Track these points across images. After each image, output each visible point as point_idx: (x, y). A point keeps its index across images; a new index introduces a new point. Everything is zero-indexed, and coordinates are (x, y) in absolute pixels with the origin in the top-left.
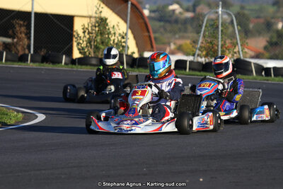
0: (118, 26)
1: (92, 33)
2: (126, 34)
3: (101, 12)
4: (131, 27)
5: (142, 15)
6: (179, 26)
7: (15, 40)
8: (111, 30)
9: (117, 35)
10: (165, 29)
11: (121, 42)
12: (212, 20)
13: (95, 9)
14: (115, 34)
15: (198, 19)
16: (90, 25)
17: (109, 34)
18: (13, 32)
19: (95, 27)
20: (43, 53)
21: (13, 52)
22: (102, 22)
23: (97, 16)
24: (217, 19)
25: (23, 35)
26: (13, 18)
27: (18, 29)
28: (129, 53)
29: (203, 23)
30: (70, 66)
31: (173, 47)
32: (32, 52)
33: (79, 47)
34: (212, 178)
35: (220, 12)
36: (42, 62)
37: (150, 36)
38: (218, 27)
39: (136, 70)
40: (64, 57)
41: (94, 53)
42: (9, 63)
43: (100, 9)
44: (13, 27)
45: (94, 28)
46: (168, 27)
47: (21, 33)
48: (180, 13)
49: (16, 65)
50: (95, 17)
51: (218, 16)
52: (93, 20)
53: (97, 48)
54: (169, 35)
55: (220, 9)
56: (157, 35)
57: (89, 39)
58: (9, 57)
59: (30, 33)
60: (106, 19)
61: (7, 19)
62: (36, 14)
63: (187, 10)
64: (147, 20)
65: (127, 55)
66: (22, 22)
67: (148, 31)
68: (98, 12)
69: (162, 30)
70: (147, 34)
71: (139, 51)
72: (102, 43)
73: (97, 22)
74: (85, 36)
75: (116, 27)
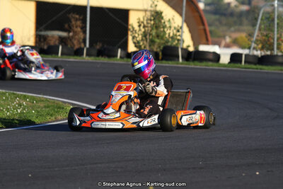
0: (173, 19)
1: (147, 27)
2: (181, 28)
3: (156, 6)
4: (186, 21)
5: (197, 8)
6: (235, 19)
7: (71, 34)
8: (167, 23)
9: (173, 28)
10: (221, 23)
11: (176, 35)
12: (268, 13)
13: (151, 3)
14: (170, 27)
15: (253, 11)
16: (145, 19)
17: (164, 27)
18: (69, 26)
19: (151, 20)
20: (98, 46)
21: (69, 46)
22: (157, 16)
23: (152, 9)
24: (273, 12)
25: (79, 29)
26: (69, 12)
27: (73, 23)
28: (185, 46)
29: (258, 15)
30: (125, 59)
31: (228, 40)
32: (88, 46)
33: (135, 41)
34: (268, 171)
35: (276, 5)
36: (98, 55)
37: (205, 30)
38: (273, 20)
39: (191, 63)
40: (119, 51)
41: (150, 46)
42: (65, 56)
43: (156, 3)
44: (69, 21)
45: (149, 22)
46: (224, 20)
47: (76, 27)
48: (236, 6)
49: (72, 59)
50: (151, 11)
51: (274, 9)
52: (148, 14)
53: (152, 42)
54: (225, 28)
55: (276, 2)
56: (213, 28)
57: (144, 32)
58: (65, 51)
59: (86, 27)
60: (161, 13)
61: (62, 13)
62: (92, 8)
63: (243, 3)
64: (203, 14)
65: (182, 49)
66: (77, 16)
67: (203, 24)
68: (153, 6)
69: (217, 23)
70: (202, 27)
71: (194, 45)
72: (158, 36)
73: (152, 16)
74: (140, 30)
75: (171, 20)
